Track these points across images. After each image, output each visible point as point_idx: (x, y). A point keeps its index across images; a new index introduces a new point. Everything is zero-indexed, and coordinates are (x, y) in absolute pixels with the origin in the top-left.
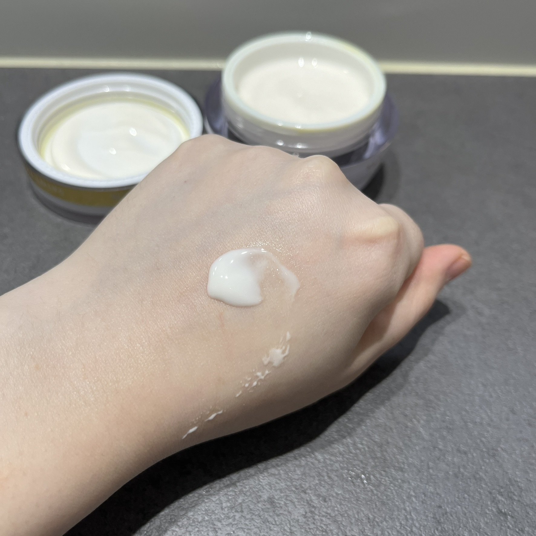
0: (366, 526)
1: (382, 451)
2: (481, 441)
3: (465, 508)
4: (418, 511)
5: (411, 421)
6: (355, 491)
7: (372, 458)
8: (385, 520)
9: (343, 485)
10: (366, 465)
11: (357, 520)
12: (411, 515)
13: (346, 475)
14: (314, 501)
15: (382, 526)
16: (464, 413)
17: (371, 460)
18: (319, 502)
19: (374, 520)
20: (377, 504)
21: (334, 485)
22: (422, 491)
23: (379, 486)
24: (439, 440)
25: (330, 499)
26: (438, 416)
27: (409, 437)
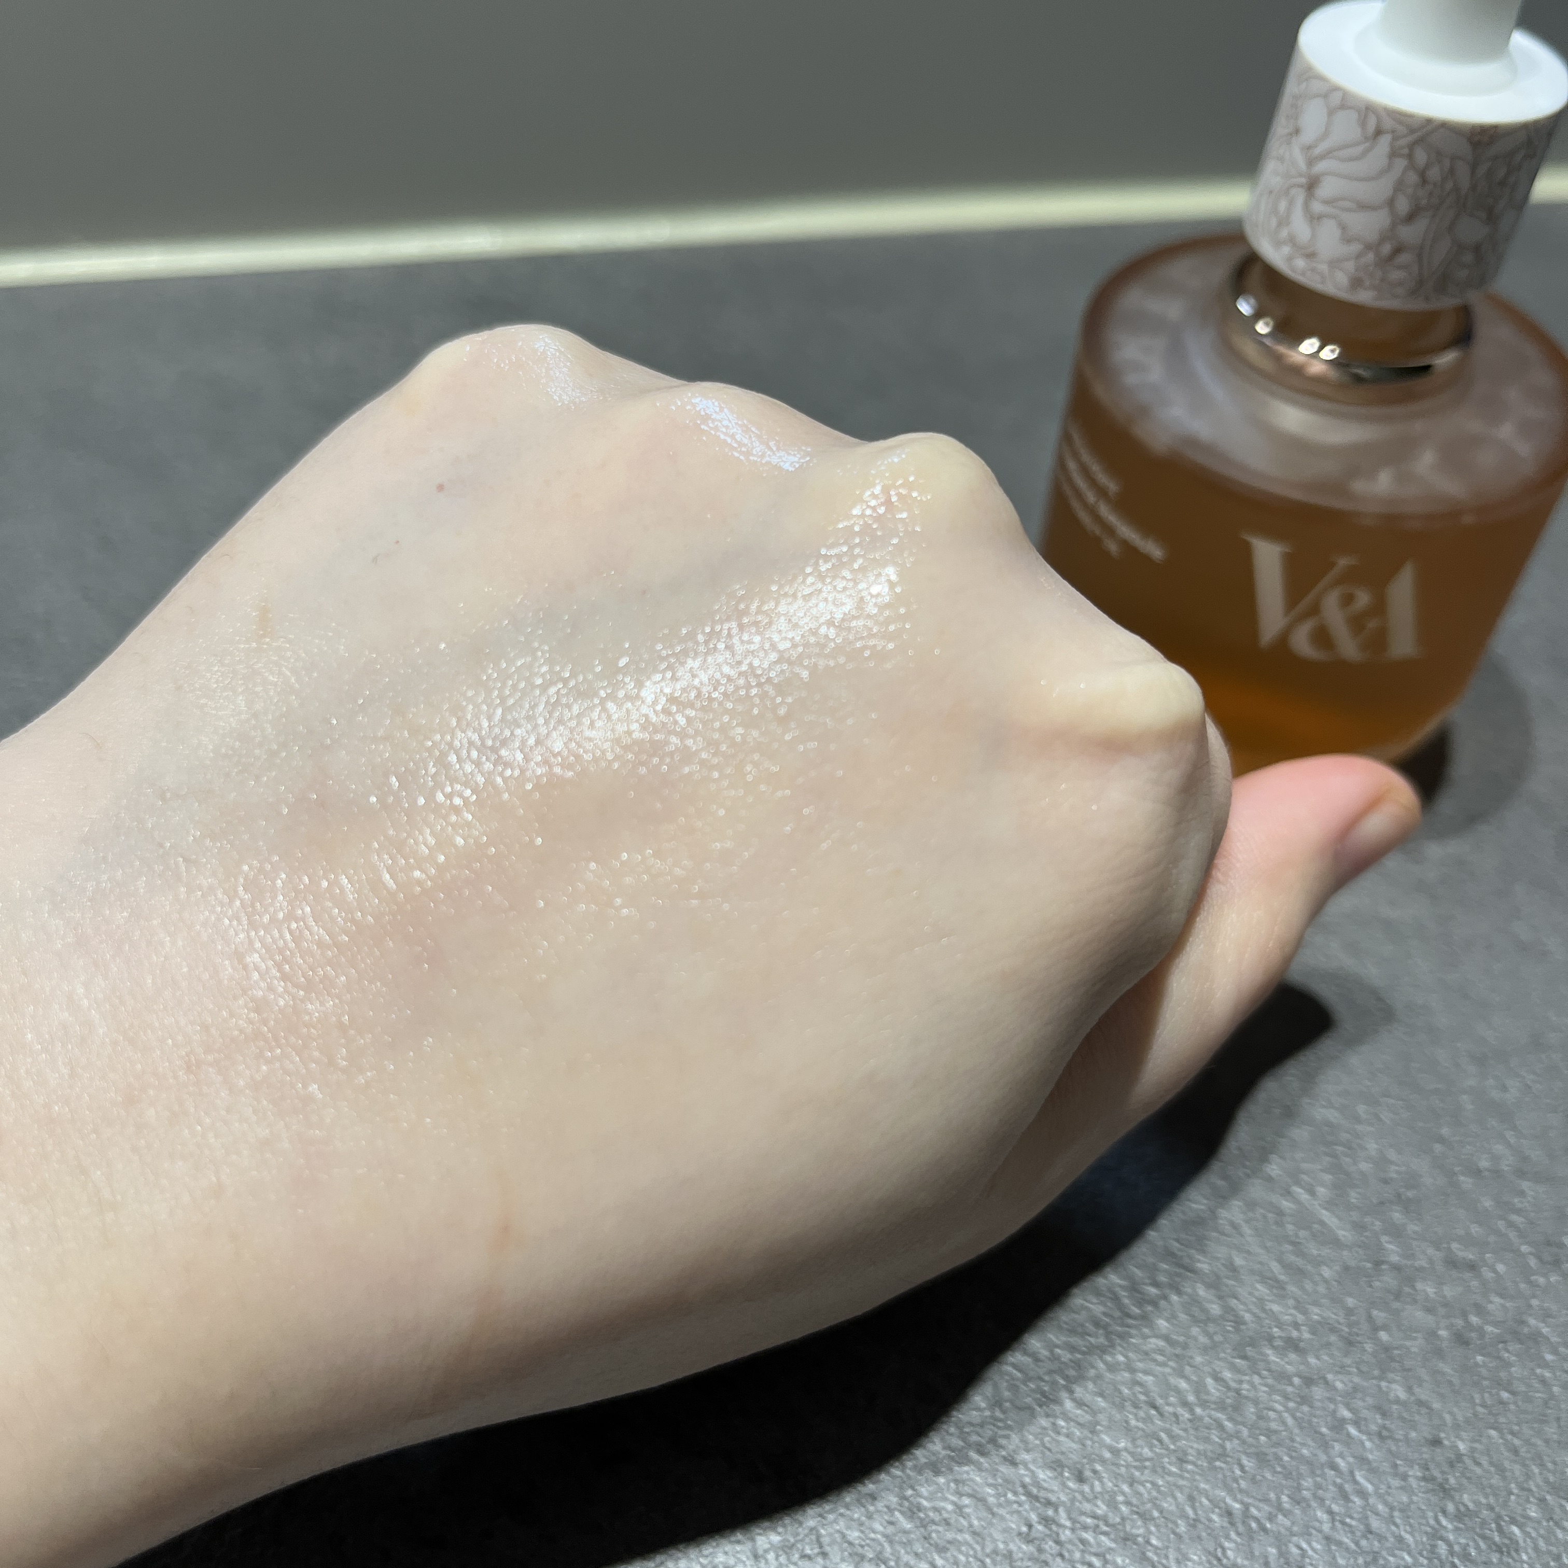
0: (1227, 1537)
1: (1220, 1298)
2: (1511, 1225)
3: (1513, 1433)
4: (1375, 1465)
5: (1289, 1193)
6: (1169, 1433)
7: (1196, 1321)
8: (1279, 1508)
9: (1127, 1422)
10: (1185, 1346)
11: (1193, 1524)
12: (1356, 1482)
13: (1130, 1389)
14: (1045, 1485)
15: (1274, 1529)
16: (1438, 1148)
17: (1195, 1331)
18: (1064, 1485)
19: (1246, 1514)
20: (1245, 1461)
21: (1098, 1423)
22: (1370, 1400)
23: (1237, 1408)
24: (1384, 1239)
25: (1095, 1472)
26: (1365, 1166)
27: (1293, 1243)
